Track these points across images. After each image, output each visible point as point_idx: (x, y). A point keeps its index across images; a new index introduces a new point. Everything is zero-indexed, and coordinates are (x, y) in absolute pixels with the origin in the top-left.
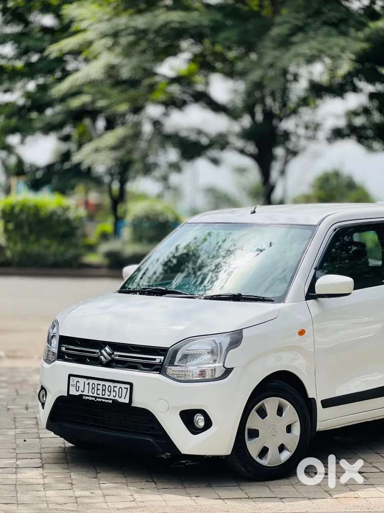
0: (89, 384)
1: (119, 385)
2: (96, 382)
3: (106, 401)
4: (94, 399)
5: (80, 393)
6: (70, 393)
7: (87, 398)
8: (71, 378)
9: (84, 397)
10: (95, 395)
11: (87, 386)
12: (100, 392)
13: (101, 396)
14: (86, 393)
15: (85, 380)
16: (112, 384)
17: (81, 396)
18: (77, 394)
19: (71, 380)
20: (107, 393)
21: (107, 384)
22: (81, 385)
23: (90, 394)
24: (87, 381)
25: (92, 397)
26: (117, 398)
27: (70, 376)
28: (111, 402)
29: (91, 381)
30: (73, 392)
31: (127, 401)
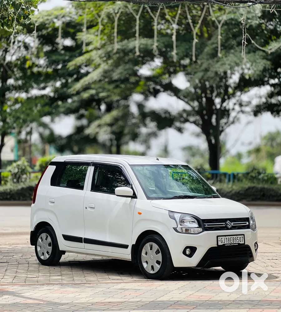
0: (226, 239)
1: (239, 236)
2: (230, 237)
3: (235, 244)
4: (230, 245)
5: (223, 243)
6: (219, 245)
7: (227, 245)
8: (219, 237)
9: (225, 245)
10: (230, 243)
11: (226, 240)
12: (232, 241)
13: (232, 243)
14: (226, 243)
15: (224, 237)
16: (236, 237)
17: (224, 245)
18: (222, 244)
19: (218, 238)
20: (235, 241)
21: (234, 237)
22: (223, 240)
23: (228, 243)
24: (225, 238)
25: (229, 244)
26: (239, 242)
27: (217, 237)
28: (237, 244)
29: (227, 237)
30: (220, 244)
31: (243, 243)
